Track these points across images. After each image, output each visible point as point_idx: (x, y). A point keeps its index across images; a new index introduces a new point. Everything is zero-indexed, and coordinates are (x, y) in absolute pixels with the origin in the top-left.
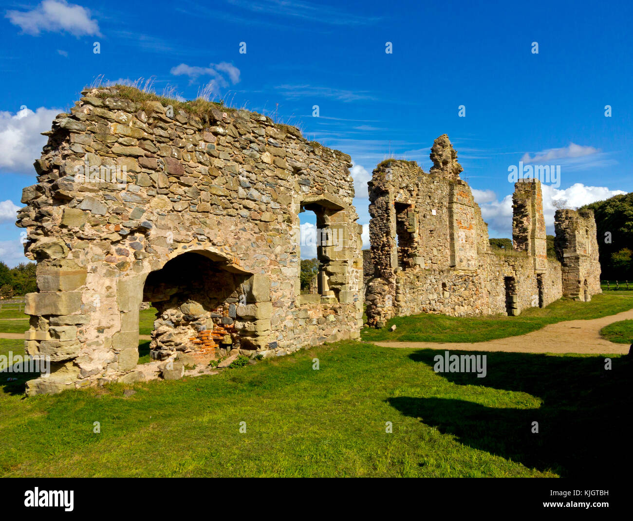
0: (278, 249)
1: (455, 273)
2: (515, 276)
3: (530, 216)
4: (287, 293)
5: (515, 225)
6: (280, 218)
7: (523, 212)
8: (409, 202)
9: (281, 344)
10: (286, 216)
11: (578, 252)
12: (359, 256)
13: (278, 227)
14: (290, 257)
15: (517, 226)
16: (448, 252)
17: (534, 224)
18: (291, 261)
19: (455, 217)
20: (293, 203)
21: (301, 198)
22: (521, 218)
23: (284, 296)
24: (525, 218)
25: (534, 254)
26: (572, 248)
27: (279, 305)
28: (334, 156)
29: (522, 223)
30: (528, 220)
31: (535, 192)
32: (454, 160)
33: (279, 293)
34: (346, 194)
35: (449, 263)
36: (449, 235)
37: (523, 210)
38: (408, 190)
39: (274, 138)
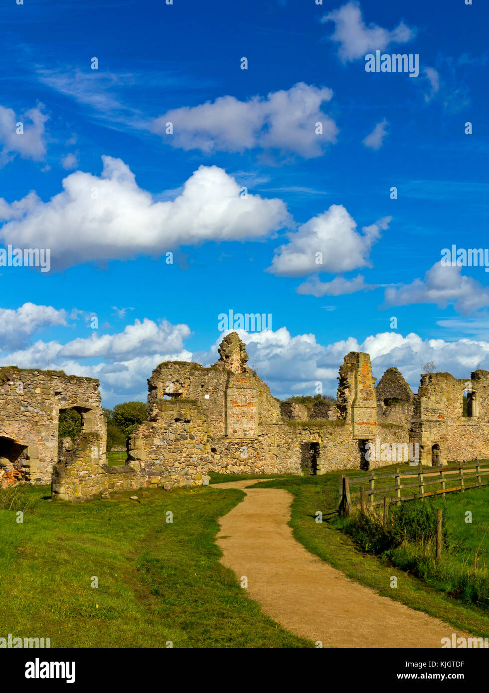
0: (43, 434)
1: (228, 441)
2: (320, 442)
3: (353, 386)
4: (49, 455)
5: (339, 395)
6: (45, 419)
7: (345, 384)
8: (180, 391)
9: (43, 479)
10: (49, 417)
11: (422, 418)
12: (104, 435)
13: (44, 423)
14: (51, 437)
15: (340, 396)
16: (222, 425)
17: (356, 394)
18: (52, 439)
19: (229, 399)
20: (54, 411)
21: (60, 407)
22: (343, 389)
23: (46, 456)
24: (347, 389)
25: (353, 421)
26: (418, 415)
27: (43, 460)
28: (86, 381)
29: (344, 393)
30: (350, 391)
31: (358, 365)
32: (242, 352)
33: (43, 455)
34: (93, 401)
35: (223, 433)
36: (224, 412)
37: (345, 382)
38: (179, 383)
39: (43, 381)
